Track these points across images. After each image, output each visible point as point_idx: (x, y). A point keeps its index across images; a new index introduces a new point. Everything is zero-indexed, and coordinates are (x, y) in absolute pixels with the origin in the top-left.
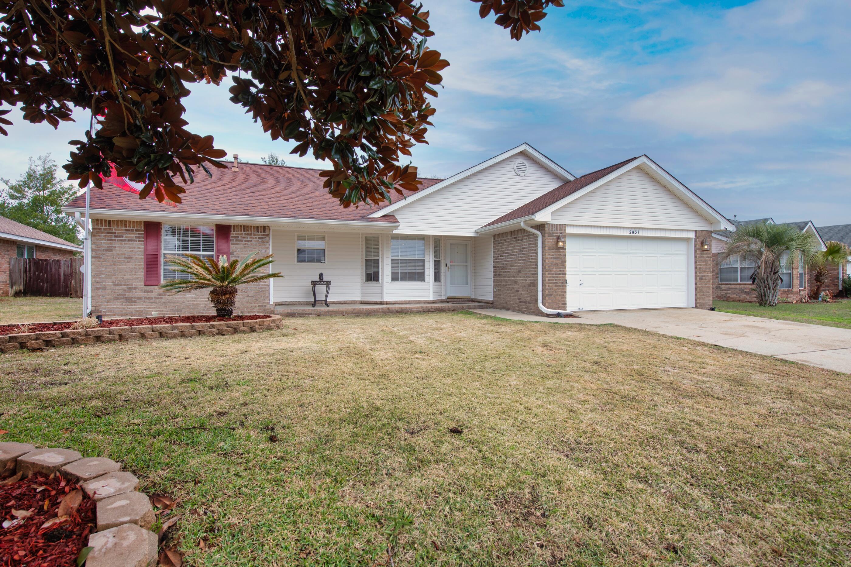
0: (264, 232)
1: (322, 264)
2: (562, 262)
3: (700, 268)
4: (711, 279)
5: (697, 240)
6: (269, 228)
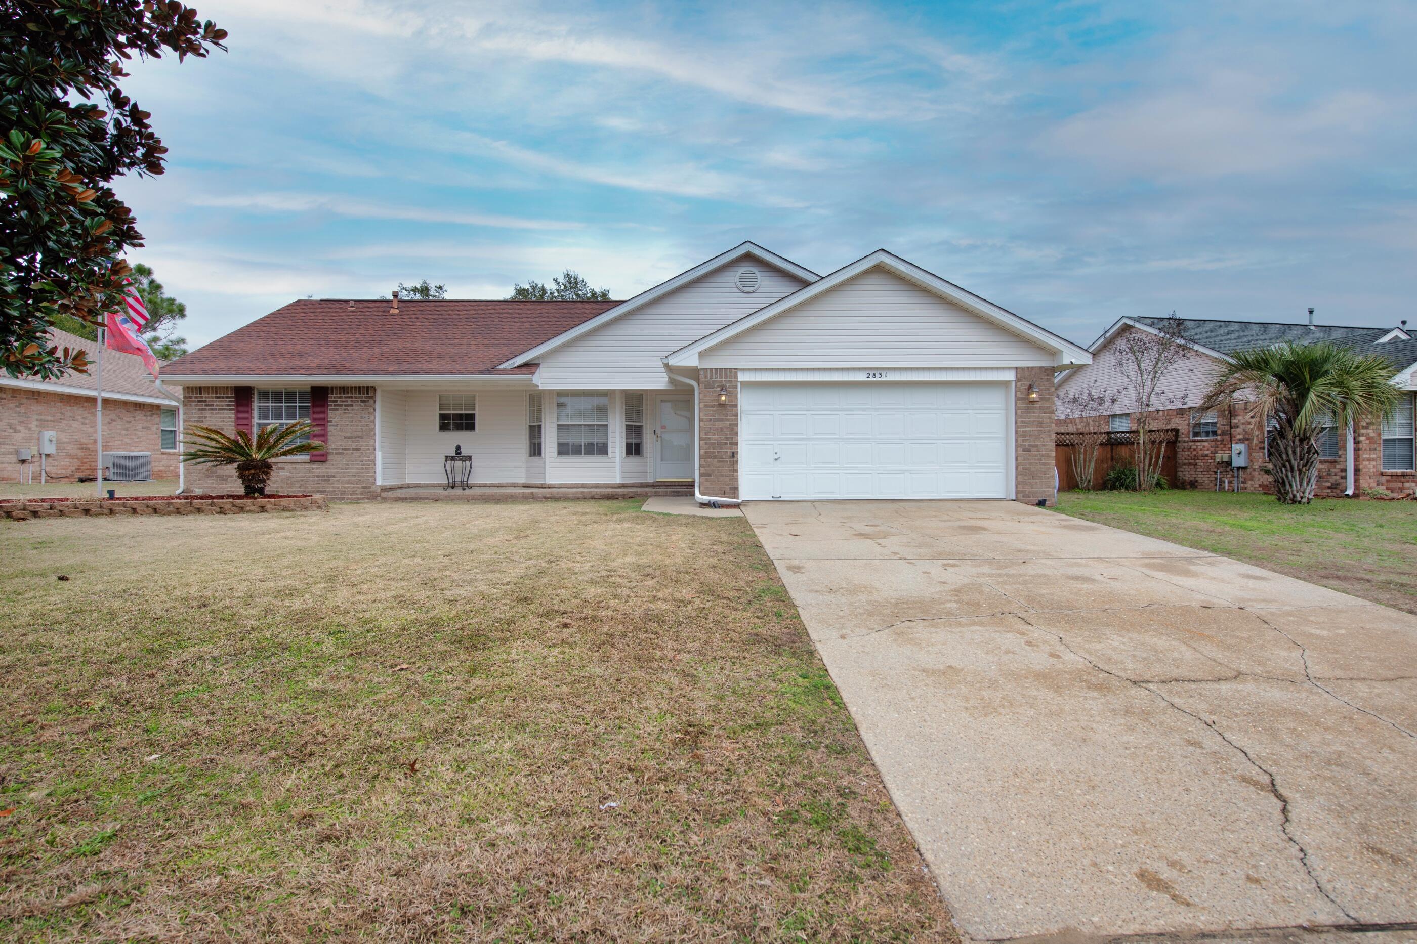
0: (368, 393)
1: (472, 432)
2: (730, 425)
3: (1025, 432)
4: (1051, 451)
5: (1019, 384)
6: (374, 389)
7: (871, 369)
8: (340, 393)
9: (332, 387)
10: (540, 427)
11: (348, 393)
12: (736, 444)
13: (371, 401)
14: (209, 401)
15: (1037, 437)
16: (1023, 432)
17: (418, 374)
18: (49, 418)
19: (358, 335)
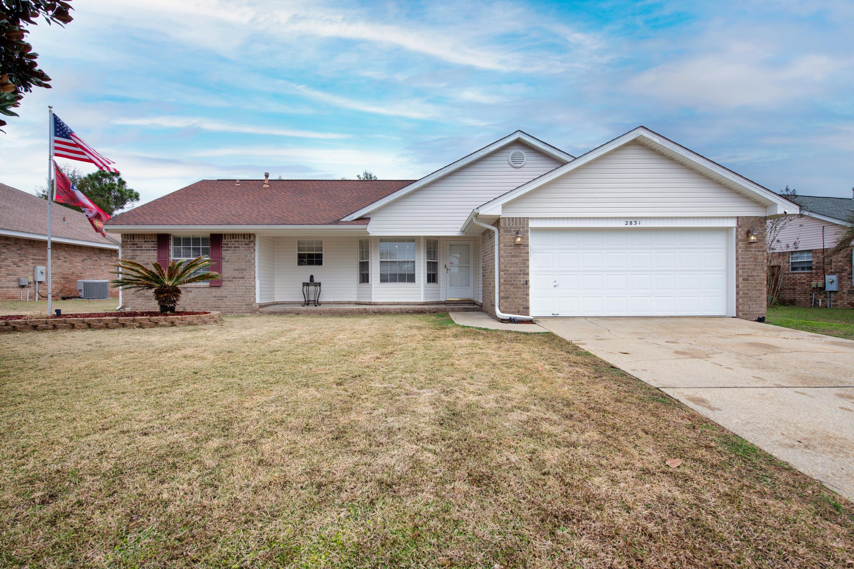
0: (250, 239)
1: (321, 266)
2: (523, 260)
3: (745, 265)
4: (764, 280)
5: (740, 229)
6: (254, 235)
7: (629, 218)
8: (230, 239)
9: (225, 234)
10: (368, 262)
11: (236, 238)
12: (528, 274)
13: (252, 244)
14: (140, 244)
15: (753, 270)
16: (743, 265)
17: (286, 224)
18: (41, 258)
19: (242, 200)
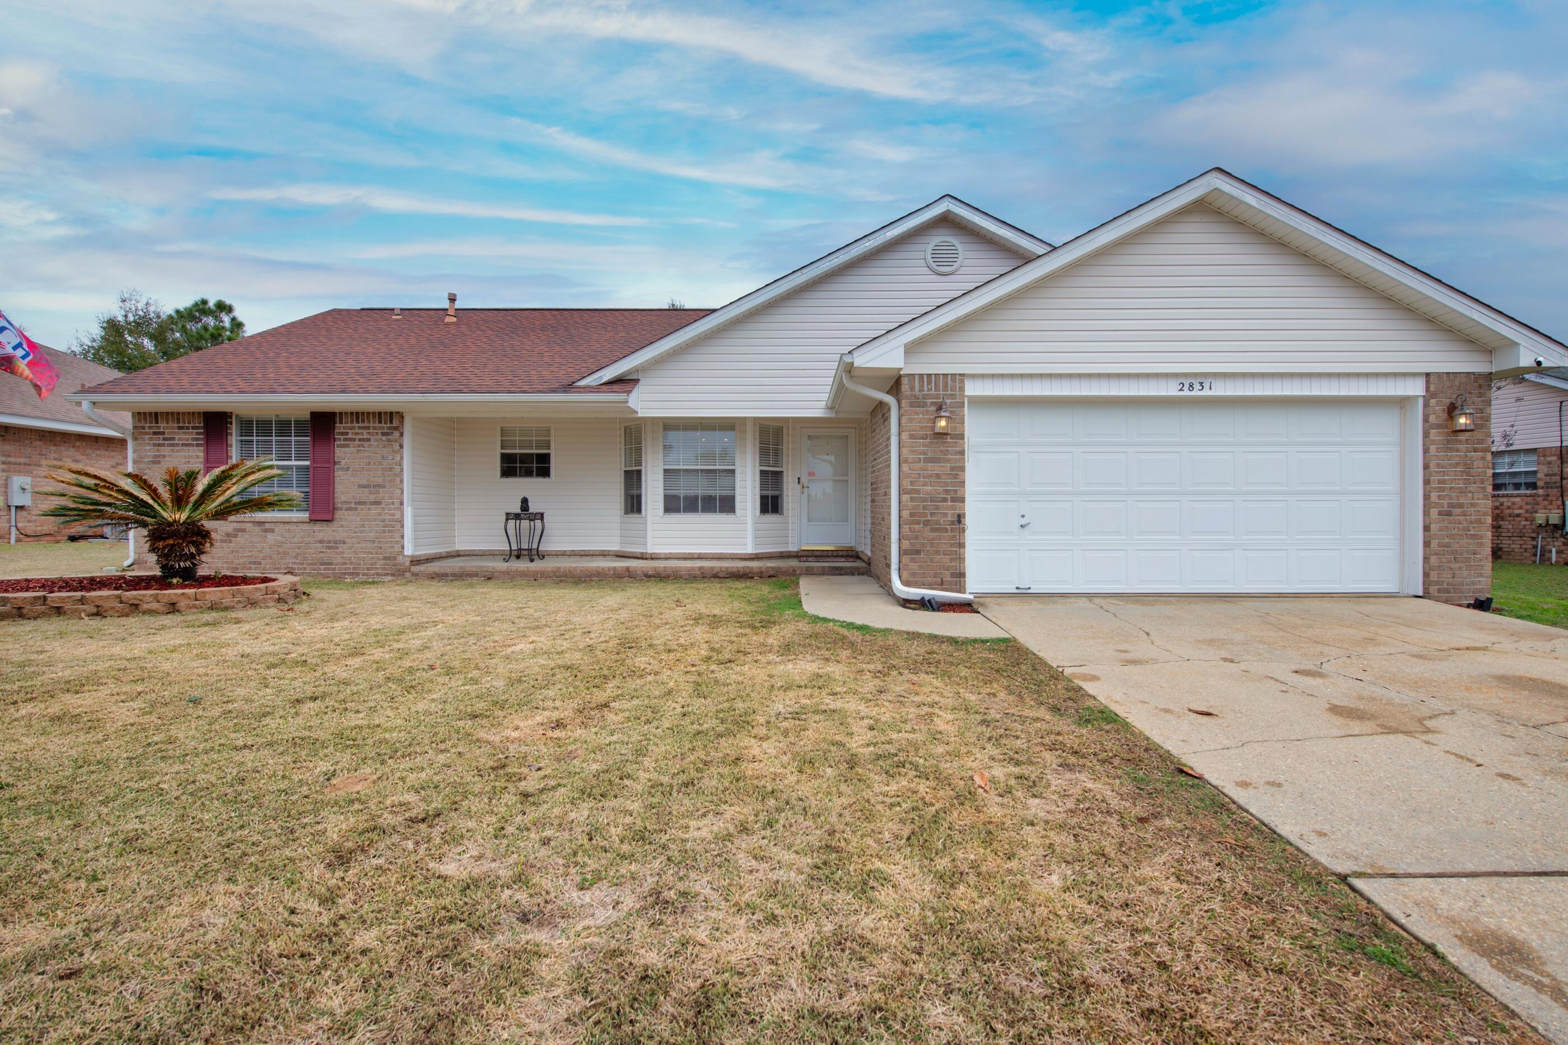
0: (391, 422)
1: (546, 480)
2: (952, 469)
3: (1443, 482)
4: (1485, 514)
5: (1433, 401)
6: (401, 416)
7: (1186, 375)
8: (352, 422)
9: (341, 414)
10: (639, 472)
11: (363, 421)
12: (962, 500)
13: (396, 434)
14: (169, 433)
15: (1463, 492)
16: (1439, 482)
17: (460, 392)
